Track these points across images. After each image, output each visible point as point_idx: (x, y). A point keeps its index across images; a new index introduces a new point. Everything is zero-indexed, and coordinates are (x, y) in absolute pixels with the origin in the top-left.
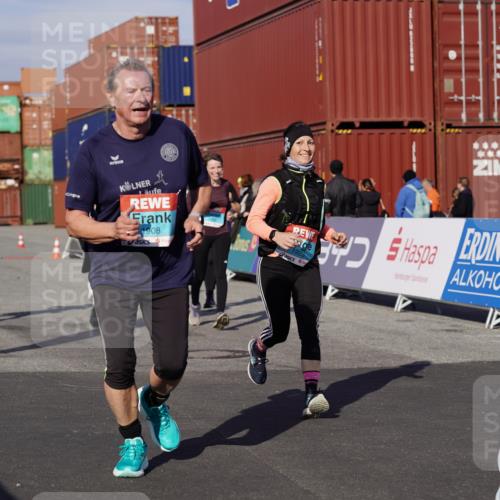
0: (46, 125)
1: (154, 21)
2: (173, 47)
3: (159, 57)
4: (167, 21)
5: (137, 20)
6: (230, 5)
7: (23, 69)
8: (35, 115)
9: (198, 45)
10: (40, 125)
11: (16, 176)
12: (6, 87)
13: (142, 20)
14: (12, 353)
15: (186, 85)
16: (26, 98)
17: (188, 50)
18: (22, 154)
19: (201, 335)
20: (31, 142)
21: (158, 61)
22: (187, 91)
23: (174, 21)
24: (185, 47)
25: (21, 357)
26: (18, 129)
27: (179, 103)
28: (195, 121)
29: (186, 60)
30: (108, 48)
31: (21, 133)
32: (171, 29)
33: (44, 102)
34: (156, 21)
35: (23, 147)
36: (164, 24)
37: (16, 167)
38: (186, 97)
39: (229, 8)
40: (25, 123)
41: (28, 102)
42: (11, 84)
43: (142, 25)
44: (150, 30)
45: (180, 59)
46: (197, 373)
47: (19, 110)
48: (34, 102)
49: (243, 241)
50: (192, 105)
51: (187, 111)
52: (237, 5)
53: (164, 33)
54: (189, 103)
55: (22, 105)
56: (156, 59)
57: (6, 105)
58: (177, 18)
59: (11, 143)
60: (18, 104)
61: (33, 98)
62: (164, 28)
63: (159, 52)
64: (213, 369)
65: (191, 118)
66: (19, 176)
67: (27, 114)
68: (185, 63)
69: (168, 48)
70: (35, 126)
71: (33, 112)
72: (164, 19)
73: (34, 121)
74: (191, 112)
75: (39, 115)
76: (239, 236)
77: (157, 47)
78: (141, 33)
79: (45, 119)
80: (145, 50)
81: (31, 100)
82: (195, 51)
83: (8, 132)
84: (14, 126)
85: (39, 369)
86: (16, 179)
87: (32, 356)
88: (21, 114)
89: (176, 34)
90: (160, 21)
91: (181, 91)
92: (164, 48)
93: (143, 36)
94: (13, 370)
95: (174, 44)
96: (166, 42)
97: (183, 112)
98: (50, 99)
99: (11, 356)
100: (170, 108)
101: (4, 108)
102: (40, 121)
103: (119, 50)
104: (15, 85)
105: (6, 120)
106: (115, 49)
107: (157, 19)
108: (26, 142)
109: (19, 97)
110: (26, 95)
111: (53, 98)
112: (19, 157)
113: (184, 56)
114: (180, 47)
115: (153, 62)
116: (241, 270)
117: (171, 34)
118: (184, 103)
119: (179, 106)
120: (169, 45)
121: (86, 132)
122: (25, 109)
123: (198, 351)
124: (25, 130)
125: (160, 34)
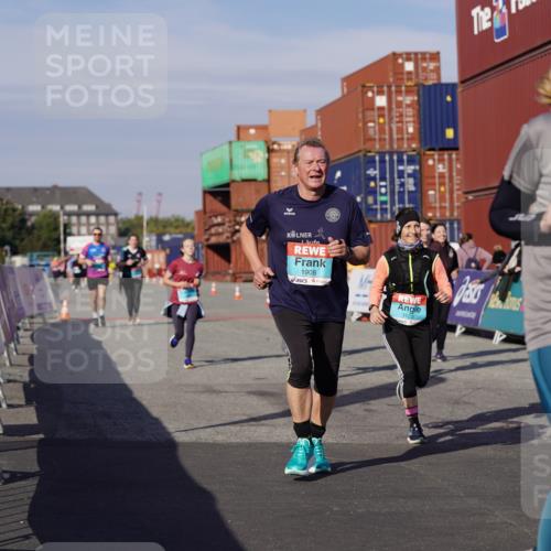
1: (413, 56)
2: (435, 85)
3: (418, 96)
4: (428, 56)
5: (395, 56)
6: (498, 38)
7: (270, 111)
8: (283, 161)
9: (462, 82)
10: (289, 172)
12: (252, 131)
13: (400, 55)
14: (263, 422)
15: (449, 127)
16: (274, 143)
17: (451, 88)
19: (469, 403)
21: (418, 101)
22: (450, 133)
23: (435, 57)
24: (447, 85)
25: (274, 425)
26: (266, 177)
27: (441, 146)
28: (459, 166)
29: (449, 99)
30: (364, 86)
31: (268, 181)
32: (432, 66)
33: (293, 147)
34: (417, 57)
36: (424, 59)
38: (449, 140)
39: (496, 41)
40: (273, 170)
41: (276, 147)
42: (257, 128)
43: (400, 61)
44: (409, 66)
45: (443, 99)
47: (267, 155)
48: (282, 147)
49: (514, 299)
50: (457, 149)
51: (450, 155)
52: (506, 37)
53: (425, 69)
54: (452, 146)
55: (270, 151)
56: (416, 98)
57: (252, 150)
58: (438, 53)
59: (257, 192)
60: (266, 149)
61: (281, 142)
62: (425, 65)
63: (418, 91)
65: (454, 163)
67: (275, 160)
68: (447, 102)
69: (430, 86)
70: (283, 173)
71: (281, 157)
72: (424, 54)
73: (282, 167)
74: (454, 156)
75: (288, 161)
76: (510, 293)
77: (417, 85)
78: (399, 69)
80: (403, 88)
81: (279, 145)
82: (459, 90)
83: (255, 180)
84: (261, 174)
87: (285, 424)
88: (268, 161)
89: (437, 70)
90: (420, 56)
91: (444, 133)
92: (424, 86)
93: (402, 73)
94: (265, 440)
95: (435, 82)
96: (426, 79)
97: (446, 156)
99: (263, 425)
100: (432, 152)
101: (251, 154)
102: (289, 167)
103: (375, 89)
104: (262, 129)
105: (253, 166)
106: (371, 88)
107: (416, 54)
109: (266, 142)
110: (274, 139)
113: (447, 94)
114: (442, 85)
115: (413, 102)
116: (512, 331)
117: (432, 71)
118: (446, 146)
119: (441, 149)
120: (430, 83)
121: (339, 178)
122: (273, 154)
124: (273, 178)
125: (420, 71)
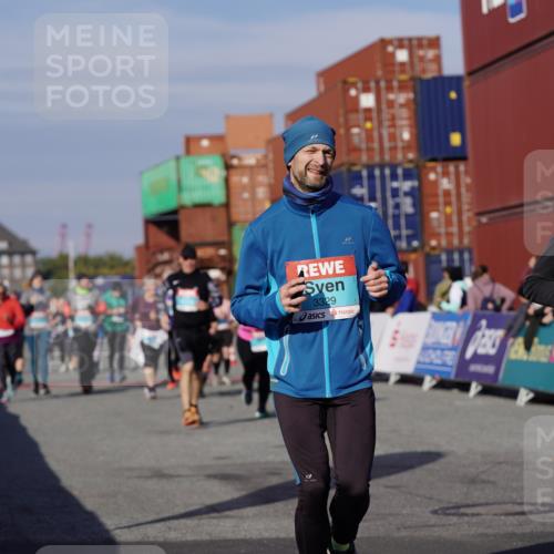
0: (262, 192)
1: (406, 43)
2: (435, 79)
3: (415, 93)
4: (425, 42)
5: (384, 43)
6: (513, 16)
7: (227, 117)
8: (245, 180)
9: (470, 73)
10: (253, 194)
11: (222, 265)
12: (205, 143)
13: (390, 42)
15: (454, 131)
16: (233, 157)
17: (455, 82)
18: (230, 233)
19: (489, 482)
20: (242, 217)
21: (415, 100)
22: (456, 139)
23: (435, 43)
24: (451, 78)
25: (241, 518)
26: (224, 200)
27: (444, 155)
28: (468, 180)
29: (453, 95)
30: (345, 82)
31: (227, 206)
32: (431, 54)
33: (258, 160)
34: (412, 44)
35: (231, 224)
36: (420, 46)
37: (223, 252)
38: (456, 148)
39: (512, 20)
40: (233, 191)
41: (235, 162)
42: (212, 138)
43: (390, 49)
44: (402, 56)
45: (446, 95)
46: (487, 535)
47: (224, 173)
48: (244, 162)
49: (542, 347)
50: (464, 159)
51: (457, 168)
52: (523, 16)
53: (422, 59)
54: (458, 155)
55: (228, 167)
56: (412, 96)
57: (205, 167)
58: (438, 38)
59: (214, 219)
60: (223, 165)
61: (243, 155)
62: (422, 53)
63: (415, 86)
64: (510, 529)
65: (462, 176)
66: (226, 265)
67: (235, 179)
68: (452, 101)
69: (428, 81)
70: (246, 195)
71: (242, 175)
72: (420, 40)
73: (244, 188)
74: (462, 168)
75: (252, 179)
76: (536, 340)
77: (413, 79)
78: (389, 60)
79: (261, 185)
80: (395, 84)
81: (240, 159)
82: (466, 83)
83: (209, 205)
84: (217, 196)
85: (266, 535)
86: (222, 269)
88: (227, 181)
89: (438, 59)
90: (415, 42)
91: (448, 139)
92: (421, 80)
93: (393, 65)
94: (230, 536)
95: (435, 74)
96: (424, 71)
97: (452, 169)
98: (266, 157)
99: (227, 517)
100: (433, 164)
101: (204, 172)
102: (252, 187)
103: (360, 85)
104: (217, 139)
105: (207, 187)
106: (354, 85)
107: (410, 40)
108: (235, 217)
109: (223, 156)
110: (232, 152)
111: (271, 156)
112: (225, 238)
113: (451, 89)
114: (444, 78)
115: (408, 101)
116: (541, 388)
117: (431, 61)
118: (451, 155)
119: (444, 160)
120: (429, 76)
122: (233, 172)
123: (487, 504)
124: (234, 201)
125: (416, 61)
